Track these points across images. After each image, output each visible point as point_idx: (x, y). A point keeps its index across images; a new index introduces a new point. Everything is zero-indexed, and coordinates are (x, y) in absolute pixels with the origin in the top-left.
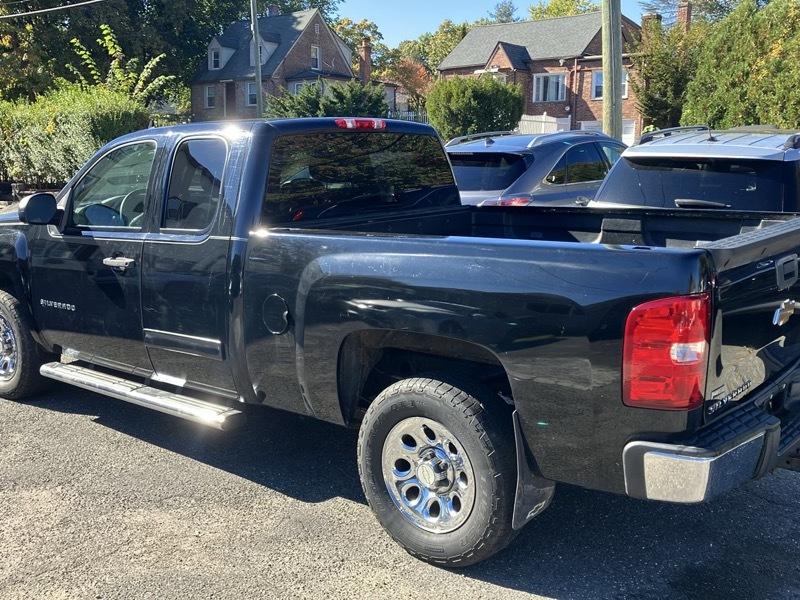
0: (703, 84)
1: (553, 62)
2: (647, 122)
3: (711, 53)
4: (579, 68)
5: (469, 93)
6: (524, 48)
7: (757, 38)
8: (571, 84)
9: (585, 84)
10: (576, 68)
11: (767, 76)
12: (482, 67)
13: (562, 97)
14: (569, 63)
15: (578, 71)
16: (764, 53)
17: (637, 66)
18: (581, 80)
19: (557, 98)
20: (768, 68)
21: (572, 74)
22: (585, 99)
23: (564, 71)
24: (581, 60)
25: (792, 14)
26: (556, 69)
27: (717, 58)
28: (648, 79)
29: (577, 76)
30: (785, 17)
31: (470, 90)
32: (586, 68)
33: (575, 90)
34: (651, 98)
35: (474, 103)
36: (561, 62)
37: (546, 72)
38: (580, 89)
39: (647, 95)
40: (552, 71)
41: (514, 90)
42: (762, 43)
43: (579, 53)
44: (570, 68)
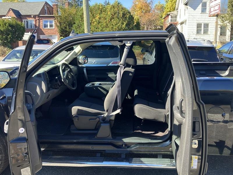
0: (78, 25)
1: (30, 16)
2: (61, 36)
3: (79, 17)
4: (38, 18)
5: (7, 25)
6: (18, 11)
7: (92, 13)
8: (36, 23)
9: (40, 24)
10: (37, 18)
11: (96, 24)
12: (5, 16)
13: (33, 27)
14: (35, 17)
15: (38, 19)
16: (94, 18)
17: (56, 19)
18: (39, 22)
19: (31, 28)
20: (96, 22)
21: (36, 20)
22: (41, 28)
23: (34, 19)
24: (39, 16)
25: (101, 8)
26: (31, 18)
27: (81, 18)
28: (60, 23)
29: (37, 21)
30: (99, 8)
31: (8, 24)
32: (41, 19)
33: (37, 25)
34: (62, 29)
35: (10, 28)
36: (32, 16)
37: (27, 19)
38: (39, 25)
39: (61, 28)
40: (29, 19)
41: (22, 24)
42: (93, 15)
43: (38, 14)
44: (35, 18)
